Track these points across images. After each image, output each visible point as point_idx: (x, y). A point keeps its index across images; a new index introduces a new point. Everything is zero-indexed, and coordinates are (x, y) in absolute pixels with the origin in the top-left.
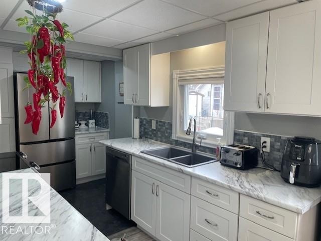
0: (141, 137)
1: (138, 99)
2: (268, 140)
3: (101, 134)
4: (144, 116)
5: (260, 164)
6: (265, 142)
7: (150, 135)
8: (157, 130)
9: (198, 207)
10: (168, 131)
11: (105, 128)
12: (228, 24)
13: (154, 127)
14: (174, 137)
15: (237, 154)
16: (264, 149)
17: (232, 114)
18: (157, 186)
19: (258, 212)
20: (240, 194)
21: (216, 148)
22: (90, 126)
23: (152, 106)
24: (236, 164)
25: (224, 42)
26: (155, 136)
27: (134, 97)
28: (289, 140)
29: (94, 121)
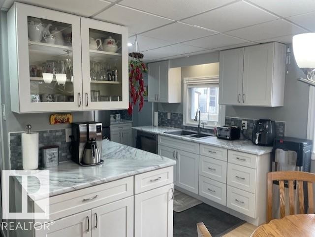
0: (159, 125)
1: (159, 98)
2: (246, 122)
3: (126, 124)
4: (162, 110)
5: (242, 137)
6: (244, 124)
7: (167, 124)
8: (172, 119)
9: (204, 161)
10: (180, 120)
11: (129, 120)
12: (221, 52)
13: (169, 117)
14: (184, 124)
15: (227, 130)
16: (244, 128)
17: (224, 106)
18: (177, 152)
19: (238, 158)
20: (228, 150)
21: (213, 129)
22: (117, 118)
23: (170, 102)
24: (227, 136)
25: (219, 63)
26: (170, 124)
27: (156, 96)
28: (256, 121)
29: (119, 115)
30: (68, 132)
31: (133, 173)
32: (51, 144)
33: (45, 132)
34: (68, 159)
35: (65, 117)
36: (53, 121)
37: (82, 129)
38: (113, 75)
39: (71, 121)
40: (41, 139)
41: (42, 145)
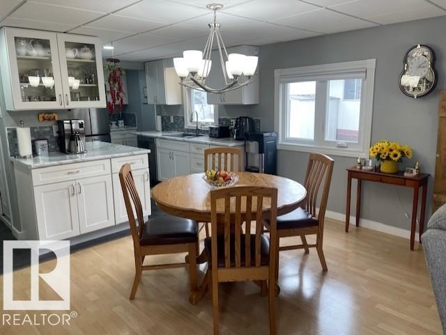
0: (162, 130)
1: (158, 99)
2: (234, 121)
4: (165, 114)
6: (232, 122)
7: (170, 128)
8: (175, 123)
9: (194, 158)
10: (182, 123)
11: (133, 126)
13: (172, 121)
14: (186, 127)
16: (231, 126)
17: (217, 106)
18: (173, 153)
22: (120, 125)
23: (168, 104)
24: (216, 135)
26: (174, 128)
29: (123, 121)
30: (55, 128)
31: (109, 156)
32: (42, 137)
33: (36, 128)
34: (57, 151)
35: (52, 116)
36: (41, 119)
37: (67, 126)
38: (90, 78)
39: (57, 119)
40: (33, 134)
41: (34, 139)
